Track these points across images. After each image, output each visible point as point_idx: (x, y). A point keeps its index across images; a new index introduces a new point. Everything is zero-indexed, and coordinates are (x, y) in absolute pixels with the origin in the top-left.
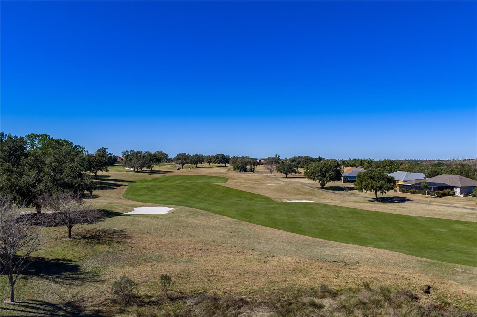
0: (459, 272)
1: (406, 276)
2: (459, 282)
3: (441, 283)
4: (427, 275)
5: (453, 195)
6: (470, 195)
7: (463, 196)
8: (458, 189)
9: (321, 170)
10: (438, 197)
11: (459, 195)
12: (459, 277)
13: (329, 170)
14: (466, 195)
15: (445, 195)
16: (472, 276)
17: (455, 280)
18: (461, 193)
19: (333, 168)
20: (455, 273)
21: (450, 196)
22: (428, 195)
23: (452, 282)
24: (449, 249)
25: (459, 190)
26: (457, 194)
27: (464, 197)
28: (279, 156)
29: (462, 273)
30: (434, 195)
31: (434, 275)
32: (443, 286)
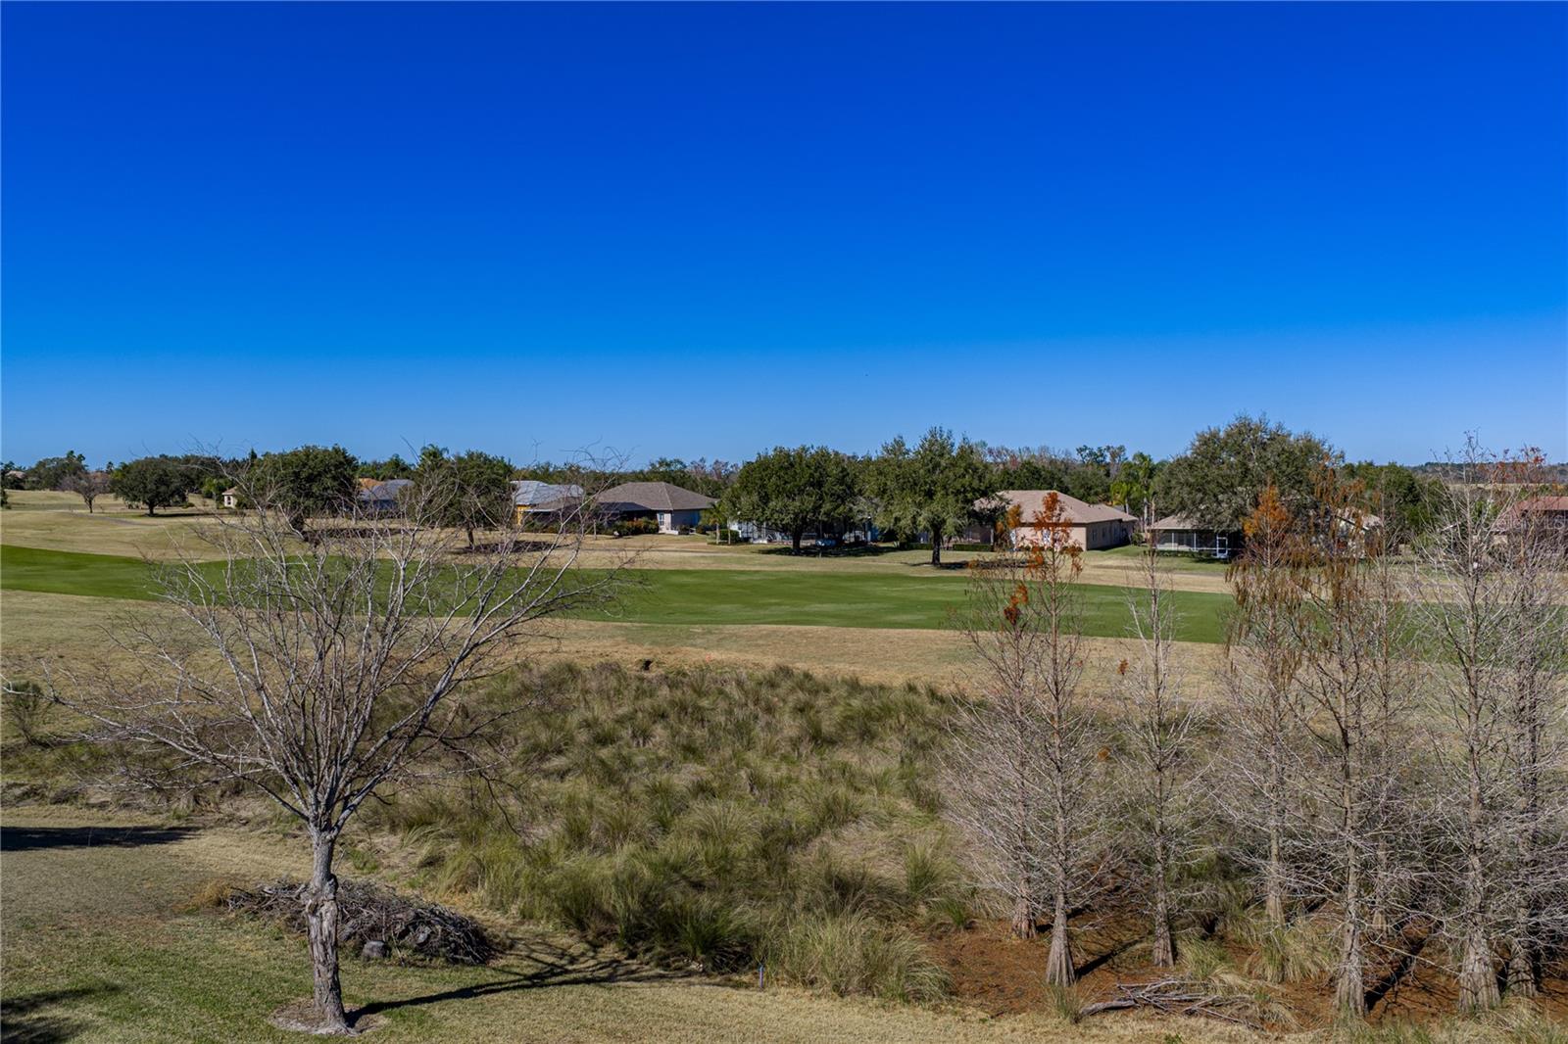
0: (698, 633)
1: (600, 651)
2: (701, 647)
3: (669, 653)
4: (641, 644)
5: (656, 531)
6: (692, 531)
7: (677, 533)
8: (665, 515)
9: (297, 475)
10: (620, 536)
11: (667, 532)
12: (699, 641)
13: (320, 474)
14: (685, 531)
15: (637, 531)
16: (722, 636)
17: (693, 645)
18: (674, 525)
19: (332, 468)
20: (691, 636)
21: (650, 533)
22: (597, 533)
23: (688, 648)
24: (671, 611)
25: (667, 518)
26: (664, 529)
27: (680, 534)
28: (81, 458)
29: (703, 634)
30: (613, 534)
31: (654, 643)
32: (672, 657)
